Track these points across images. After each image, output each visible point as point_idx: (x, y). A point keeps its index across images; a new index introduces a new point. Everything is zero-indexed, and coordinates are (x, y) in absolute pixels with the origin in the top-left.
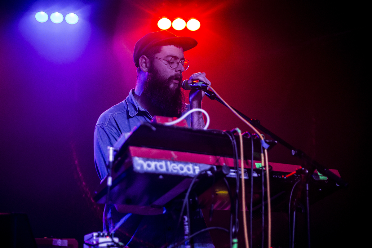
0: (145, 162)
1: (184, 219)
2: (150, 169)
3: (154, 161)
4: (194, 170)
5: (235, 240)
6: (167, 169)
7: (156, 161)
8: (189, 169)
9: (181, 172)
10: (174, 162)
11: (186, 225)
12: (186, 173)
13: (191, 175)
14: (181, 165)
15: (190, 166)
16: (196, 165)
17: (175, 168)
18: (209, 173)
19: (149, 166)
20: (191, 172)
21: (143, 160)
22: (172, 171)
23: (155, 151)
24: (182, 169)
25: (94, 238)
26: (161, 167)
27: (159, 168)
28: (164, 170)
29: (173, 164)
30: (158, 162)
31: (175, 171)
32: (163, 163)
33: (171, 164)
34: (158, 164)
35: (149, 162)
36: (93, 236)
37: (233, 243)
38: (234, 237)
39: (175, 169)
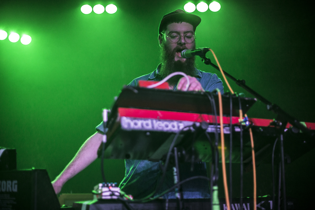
0: (132, 120)
1: (173, 170)
2: (136, 127)
3: (141, 120)
4: (179, 127)
5: (215, 188)
6: (153, 127)
7: (142, 120)
8: (173, 126)
9: (166, 129)
10: (159, 120)
11: (175, 175)
12: (170, 130)
13: (175, 131)
14: (166, 123)
15: (175, 123)
16: (181, 123)
17: (160, 125)
18: (192, 128)
19: (136, 124)
20: (176, 129)
21: (130, 119)
22: (157, 128)
23: (142, 111)
24: (167, 126)
25: (100, 188)
26: (147, 125)
27: (145, 125)
28: (150, 127)
29: (159, 122)
30: (145, 120)
31: (160, 129)
32: (149, 122)
33: (156, 122)
34: (144, 122)
35: (136, 121)
36: (99, 187)
37: (213, 190)
38: (214, 185)
39: (160, 127)
